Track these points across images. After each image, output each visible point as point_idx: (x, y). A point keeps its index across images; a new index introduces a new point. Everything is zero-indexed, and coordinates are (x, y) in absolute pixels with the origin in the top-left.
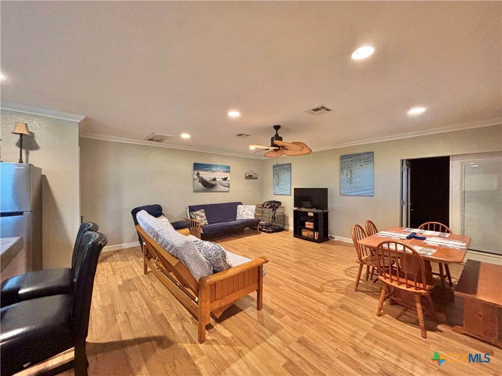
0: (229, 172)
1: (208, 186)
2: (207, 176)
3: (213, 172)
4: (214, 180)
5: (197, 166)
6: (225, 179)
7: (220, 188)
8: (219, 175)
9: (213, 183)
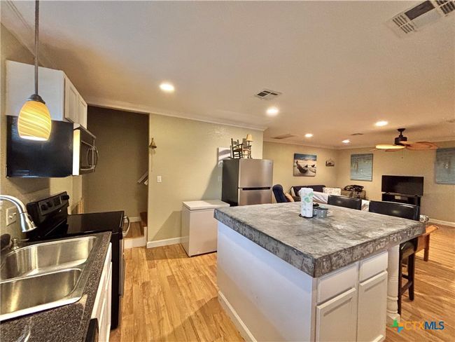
0: (315, 160)
1: (303, 171)
2: (302, 163)
3: (306, 160)
4: (307, 166)
5: (297, 156)
6: (313, 166)
7: (310, 173)
8: (310, 163)
9: (306, 169)
